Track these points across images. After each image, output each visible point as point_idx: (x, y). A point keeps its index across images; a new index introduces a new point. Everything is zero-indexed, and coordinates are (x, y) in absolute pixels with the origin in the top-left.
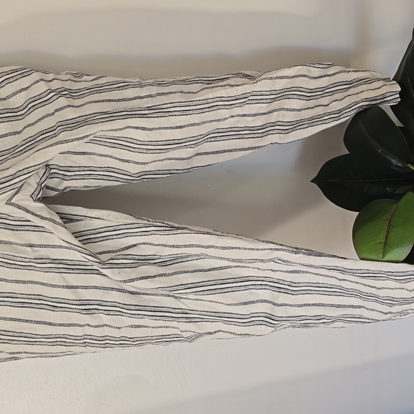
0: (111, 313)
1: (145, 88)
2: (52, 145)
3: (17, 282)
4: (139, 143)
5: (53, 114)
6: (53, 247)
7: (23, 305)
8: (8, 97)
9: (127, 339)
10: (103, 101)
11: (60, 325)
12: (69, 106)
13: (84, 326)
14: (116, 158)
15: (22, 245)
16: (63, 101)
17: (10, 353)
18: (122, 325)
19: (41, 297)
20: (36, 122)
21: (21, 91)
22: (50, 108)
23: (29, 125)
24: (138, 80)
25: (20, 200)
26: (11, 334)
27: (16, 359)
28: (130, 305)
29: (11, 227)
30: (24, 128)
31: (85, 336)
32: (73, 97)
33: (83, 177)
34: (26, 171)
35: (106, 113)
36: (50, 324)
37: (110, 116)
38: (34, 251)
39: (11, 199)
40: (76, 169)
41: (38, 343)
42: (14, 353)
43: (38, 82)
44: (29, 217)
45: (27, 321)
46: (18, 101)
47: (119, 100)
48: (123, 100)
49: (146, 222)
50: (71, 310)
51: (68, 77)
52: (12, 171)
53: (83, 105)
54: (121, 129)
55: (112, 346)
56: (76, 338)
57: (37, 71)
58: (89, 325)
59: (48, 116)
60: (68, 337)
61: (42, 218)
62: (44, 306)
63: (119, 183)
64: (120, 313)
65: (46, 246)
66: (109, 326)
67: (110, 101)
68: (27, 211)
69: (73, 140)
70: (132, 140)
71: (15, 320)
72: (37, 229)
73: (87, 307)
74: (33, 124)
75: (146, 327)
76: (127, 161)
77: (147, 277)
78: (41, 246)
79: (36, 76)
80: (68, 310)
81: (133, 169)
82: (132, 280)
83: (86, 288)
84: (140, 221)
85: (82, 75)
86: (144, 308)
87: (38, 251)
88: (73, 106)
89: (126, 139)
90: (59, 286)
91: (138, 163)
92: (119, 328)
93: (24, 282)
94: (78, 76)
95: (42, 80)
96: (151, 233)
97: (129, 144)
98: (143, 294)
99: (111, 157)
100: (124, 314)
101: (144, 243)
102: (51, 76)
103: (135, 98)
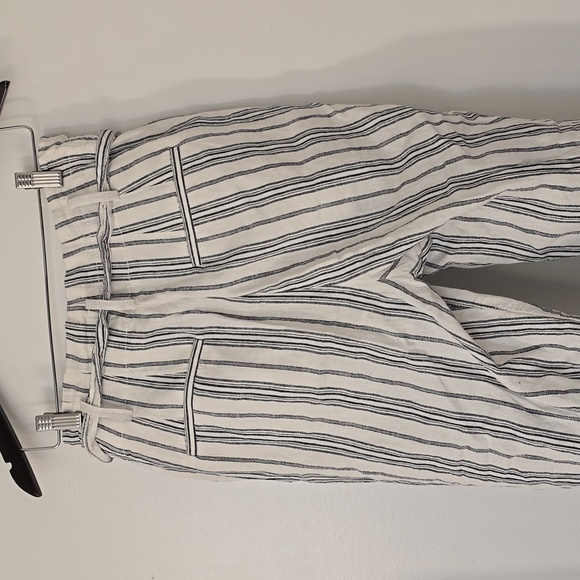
0: (501, 435)
1: (565, 134)
2: (443, 208)
3: (384, 381)
4: (554, 207)
5: (443, 166)
6: (432, 340)
7: (387, 412)
8: (382, 145)
9: (518, 473)
10: (509, 150)
11: (433, 443)
12: (465, 157)
13: (463, 448)
14: (517, 227)
15: (395, 335)
16: (456, 151)
17: (364, 472)
18: (515, 453)
19: (410, 404)
20: (419, 177)
21: (398, 137)
22: (438, 160)
23: (409, 181)
24: (552, 122)
25: (398, 277)
26: (369, 447)
27: (367, 480)
28: (528, 427)
29: (381, 310)
30: (403, 185)
31: (462, 462)
32: (467, 145)
33: (470, 251)
34: (408, 240)
35: (514, 167)
36: (420, 440)
37: (520, 171)
38: (409, 344)
39: (386, 274)
40: (464, 240)
41: (401, 464)
42: (368, 473)
43: (422, 124)
44: (408, 299)
45: (390, 433)
46: (394, 150)
47: (530, 150)
48: (536, 149)
49: (559, 316)
50: (448, 425)
51: (459, 118)
52: (389, 239)
53: (482, 156)
54: (533, 189)
55: (495, 479)
56: (450, 462)
57: (420, 111)
58: (469, 448)
59: (435, 169)
60: (441, 460)
61: (425, 301)
62: (413, 417)
63: (516, 261)
64: (513, 437)
65: (423, 338)
66: (496, 452)
67: (518, 150)
68: (407, 292)
69: (470, 202)
70: (542, 204)
71: (376, 430)
72: (416, 315)
73: (470, 424)
74: (414, 180)
75: (545, 459)
76: (533, 232)
77: (557, 392)
78: (417, 338)
79: (419, 118)
80: (444, 424)
81: (539, 243)
82: (536, 394)
83: (470, 398)
84: (549, 315)
85: (476, 116)
86: (547, 433)
87: (414, 344)
88: (470, 157)
89: (536, 202)
90: (435, 392)
91: (546, 235)
92: (509, 457)
93: (391, 382)
94: (471, 117)
95: (428, 122)
96: (566, 331)
97: (538, 210)
98: (546, 414)
99: (511, 225)
100: (517, 439)
101: (551, 346)
102: (438, 118)
103: (552, 147)
